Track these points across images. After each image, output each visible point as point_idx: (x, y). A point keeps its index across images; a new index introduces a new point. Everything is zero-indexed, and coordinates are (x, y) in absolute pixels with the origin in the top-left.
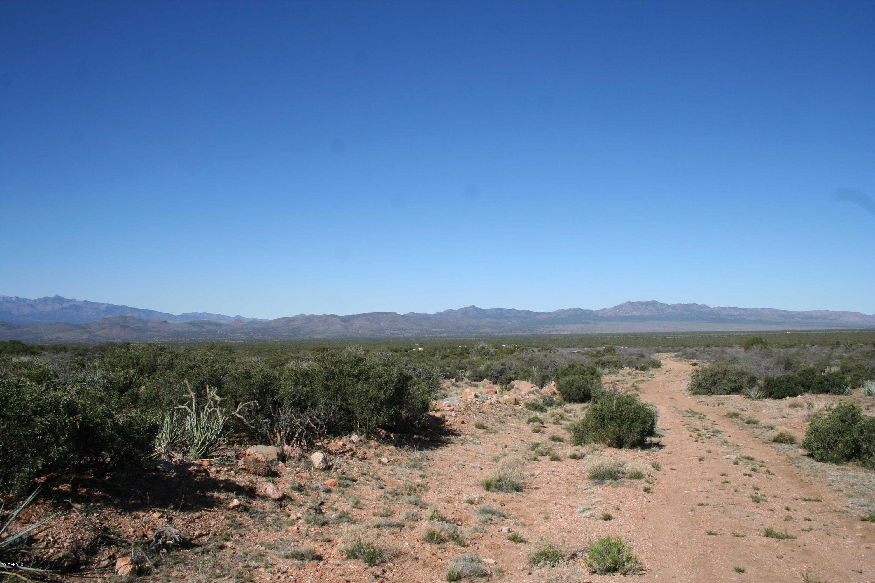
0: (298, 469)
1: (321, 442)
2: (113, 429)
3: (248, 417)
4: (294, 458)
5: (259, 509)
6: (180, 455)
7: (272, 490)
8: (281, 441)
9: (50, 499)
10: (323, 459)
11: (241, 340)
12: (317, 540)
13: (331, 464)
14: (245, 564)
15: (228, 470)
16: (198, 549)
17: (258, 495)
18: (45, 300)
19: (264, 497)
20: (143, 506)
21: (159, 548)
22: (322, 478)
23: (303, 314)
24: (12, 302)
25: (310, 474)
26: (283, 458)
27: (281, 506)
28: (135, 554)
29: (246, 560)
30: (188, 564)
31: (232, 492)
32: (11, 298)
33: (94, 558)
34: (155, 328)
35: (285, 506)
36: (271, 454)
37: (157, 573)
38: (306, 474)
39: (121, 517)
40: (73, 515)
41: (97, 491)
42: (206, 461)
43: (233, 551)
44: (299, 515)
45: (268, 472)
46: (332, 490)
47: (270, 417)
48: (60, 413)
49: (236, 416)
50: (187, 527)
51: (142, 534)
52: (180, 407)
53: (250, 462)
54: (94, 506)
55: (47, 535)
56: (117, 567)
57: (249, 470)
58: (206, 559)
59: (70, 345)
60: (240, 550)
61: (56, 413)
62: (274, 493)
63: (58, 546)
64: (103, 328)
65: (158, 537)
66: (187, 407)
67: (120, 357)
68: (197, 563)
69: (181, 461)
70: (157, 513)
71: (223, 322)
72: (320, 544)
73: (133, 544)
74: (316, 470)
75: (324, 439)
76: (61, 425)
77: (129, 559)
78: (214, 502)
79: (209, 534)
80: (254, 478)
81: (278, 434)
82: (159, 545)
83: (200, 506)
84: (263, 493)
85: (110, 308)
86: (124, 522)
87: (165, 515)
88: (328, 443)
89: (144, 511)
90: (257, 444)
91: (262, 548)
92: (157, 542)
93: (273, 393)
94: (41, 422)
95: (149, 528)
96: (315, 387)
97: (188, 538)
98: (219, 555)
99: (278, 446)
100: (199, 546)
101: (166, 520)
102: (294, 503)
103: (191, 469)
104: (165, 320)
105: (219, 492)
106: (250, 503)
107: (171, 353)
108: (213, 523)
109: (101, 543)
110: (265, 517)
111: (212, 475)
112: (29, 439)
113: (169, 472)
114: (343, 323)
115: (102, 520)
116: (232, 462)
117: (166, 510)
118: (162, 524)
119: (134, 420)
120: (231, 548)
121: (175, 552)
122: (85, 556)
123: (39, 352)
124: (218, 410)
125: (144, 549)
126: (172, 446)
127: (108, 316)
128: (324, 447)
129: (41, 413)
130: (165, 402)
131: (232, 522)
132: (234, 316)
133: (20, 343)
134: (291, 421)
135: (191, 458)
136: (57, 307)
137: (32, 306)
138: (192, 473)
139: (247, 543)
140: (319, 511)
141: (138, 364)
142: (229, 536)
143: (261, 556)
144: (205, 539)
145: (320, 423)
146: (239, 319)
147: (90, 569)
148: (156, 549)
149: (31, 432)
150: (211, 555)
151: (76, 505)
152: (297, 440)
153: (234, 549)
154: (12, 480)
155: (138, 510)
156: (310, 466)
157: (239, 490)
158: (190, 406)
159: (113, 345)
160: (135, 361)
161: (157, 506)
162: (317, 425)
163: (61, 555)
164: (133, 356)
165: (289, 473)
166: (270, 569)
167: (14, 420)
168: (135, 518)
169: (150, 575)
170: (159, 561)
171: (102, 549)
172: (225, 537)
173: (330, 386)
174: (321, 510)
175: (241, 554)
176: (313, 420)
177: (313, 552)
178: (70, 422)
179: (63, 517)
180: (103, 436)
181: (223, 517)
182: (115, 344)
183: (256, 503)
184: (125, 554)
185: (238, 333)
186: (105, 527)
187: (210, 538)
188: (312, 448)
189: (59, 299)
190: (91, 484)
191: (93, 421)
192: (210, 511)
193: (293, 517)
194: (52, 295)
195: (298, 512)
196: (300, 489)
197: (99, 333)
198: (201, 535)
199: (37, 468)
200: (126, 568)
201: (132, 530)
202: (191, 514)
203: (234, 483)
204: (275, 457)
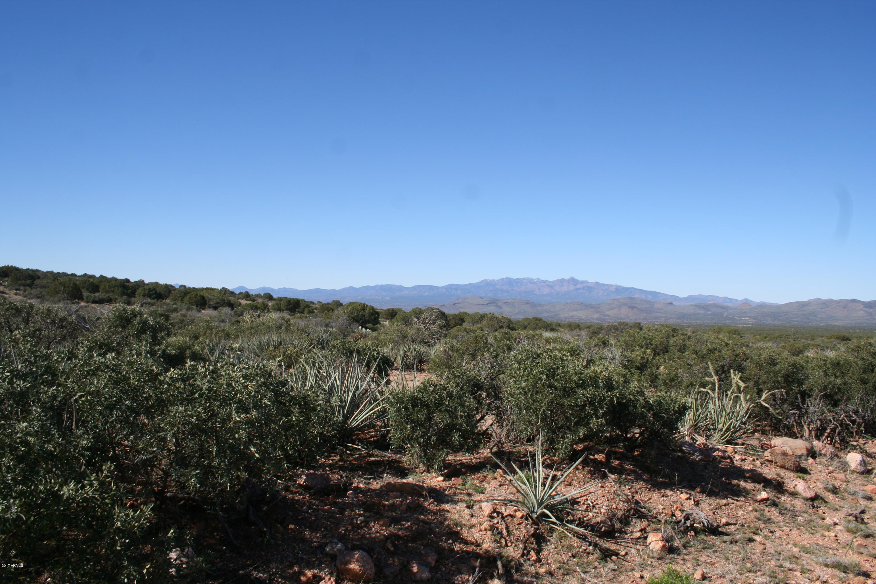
0: (831, 468)
1: (857, 441)
2: (644, 407)
3: (774, 406)
4: (825, 455)
5: (788, 506)
6: (704, 439)
7: (803, 488)
8: (809, 435)
9: (588, 467)
10: (861, 461)
11: (749, 324)
12: (861, 553)
13: (870, 468)
14: (778, 564)
15: (754, 460)
16: (726, 538)
17: (787, 491)
18: (562, 281)
19: (794, 494)
20: (670, 485)
21: (687, 530)
22: (860, 482)
23: (818, 299)
24: (535, 283)
25: (846, 475)
26: (812, 454)
27: (814, 507)
28: (665, 531)
29: (779, 560)
30: (715, 551)
31: (759, 483)
32: (533, 280)
33: (627, 528)
34: (661, 309)
35: (817, 507)
36: (799, 448)
37: (687, 555)
38: (841, 476)
39: (650, 493)
40: (607, 484)
41: (628, 465)
42: (730, 448)
43: (762, 547)
44: (836, 520)
45: (797, 467)
46: (874, 498)
47: (799, 408)
48: (599, 388)
49: (761, 404)
50: (714, 513)
51: (670, 513)
52: (702, 389)
53: (778, 454)
54: (626, 478)
55: (587, 500)
56: (649, 540)
57: (776, 463)
58: (734, 549)
59: (582, 323)
60: (771, 548)
61: (595, 387)
62: (805, 492)
63: (596, 511)
64: (612, 309)
65: (687, 518)
66: (709, 391)
67: (634, 336)
68: (726, 552)
69: (705, 445)
70: (684, 494)
71: (730, 305)
72: (865, 559)
73: (663, 521)
74: (853, 472)
75: (859, 438)
76: (600, 398)
77: (660, 535)
78: (740, 491)
79: (736, 524)
80: (782, 472)
81: (805, 427)
82: (688, 527)
83: (726, 493)
84: (793, 490)
85: (619, 290)
86: (653, 498)
87: (692, 498)
88: (865, 444)
89: (672, 490)
90: (782, 436)
91: (795, 550)
92: (685, 523)
93: (800, 383)
94: (583, 395)
95: (677, 508)
96: (847, 379)
97: (715, 524)
98: (749, 547)
99: (806, 440)
100: (727, 535)
101: (693, 502)
102: (828, 506)
103: (715, 454)
104: (670, 302)
105: (745, 481)
106: (778, 498)
107: (683, 334)
108: (740, 514)
109: (634, 515)
110: (796, 516)
111: (737, 463)
112: (572, 409)
113: (693, 455)
114: (867, 310)
115: (633, 493)
116: (758, 451)
117: (692, 493)
118: (690, 505)
119: (663, 399)
120: (760, 543)
121: (703, 537)
122: (619, 524)
123: (557, 328)
124: (742, 396)
125: (674, 529)
126: (695, 428)
127: (617, 297)
128: (860, 448)
129: (583, 385)
130: (684, 384)
131: (761, 515)
132: (741, 299)
133: (541, 319)
134: (821, 415)
135: (714, 443)
136: (572, 288)
137: (551, 287)
138: (717, 459)
139: (777, 540)
140: (859, 518)
141: (651, 345)
142: (758, 530)
143: (794, 558)
144: (732, 528)
145: (858, 420)
146: (746, 302)
147: (624, 538)
148: (685, 530)
149: (574, 403)
150: (739, 546)
151: (610, 475)
152: (827, 437)
153: (764, 544)
154: (558, 444)
155: (666, 489)
156: (844, 467)
157: (767, 483)
158: (713, 390)
159: (625, 324)
160: (648, 341)
161: (684, 487)
162: (854, 422)
163: (599, 519)
164: (647, 336)
165: (820, 472)
166: (807, 575)
167: (560, 390)
168: (663, 496)
169: (679, 554)
170: (688, 542)
171: (634, 520)
172: (754, 530)
173: (867, 379)
174: (862, 519)
175: (772, 551)
176: (849, 417)
177: (857, 565)
178: (608, 397)
179: (600, 485)
180: (635, 413)
181: (751, 508)
182: (627, 324)
183: (785, 499)
184: (655, 530)
185: (746, 317)
186: (636, 500)
187: (738, 529)
188: (847, 447)
189: (573, 281)
190: (622, 457)
191: (626, 397)
192: (737, 501)
193: (828, 521)
194: (567, 277)
195: (835, 517)
196: (835, 491)
197: (608, 313)
198: (728, 524)
199: (579, 436)
200: (657, 544)
201: (661, 507)
202: (718, 501)
203: (760, 474)
204: (804, 452)
